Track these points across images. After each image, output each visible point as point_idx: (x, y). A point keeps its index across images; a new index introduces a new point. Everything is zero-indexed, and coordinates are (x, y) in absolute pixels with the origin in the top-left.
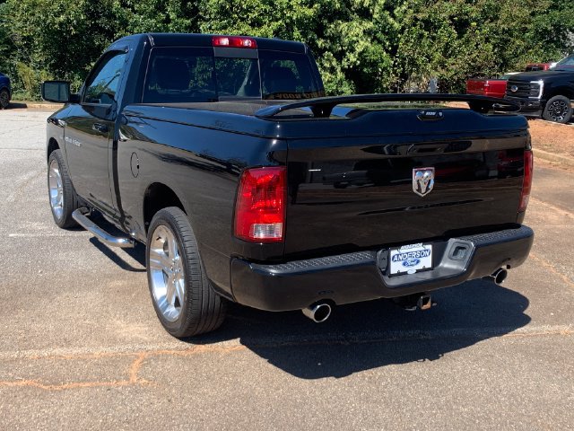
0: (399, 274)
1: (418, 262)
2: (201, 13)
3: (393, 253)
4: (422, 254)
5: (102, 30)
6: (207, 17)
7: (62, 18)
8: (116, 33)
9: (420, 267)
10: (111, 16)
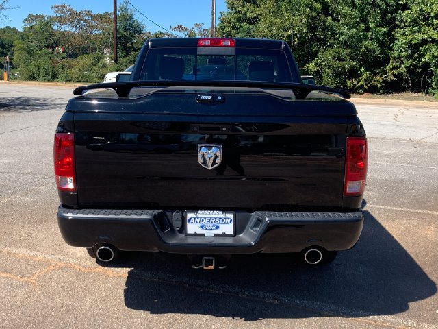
0: (195, 235)
1: (217, 227)
2: (397, 23)
3: (190, 215)
4: (222, 221)
5: (318, 39)
6: (403, 25)
7: (289, 32)
8: (328, 41)
9: (219, 232)
10: (325, 29)
